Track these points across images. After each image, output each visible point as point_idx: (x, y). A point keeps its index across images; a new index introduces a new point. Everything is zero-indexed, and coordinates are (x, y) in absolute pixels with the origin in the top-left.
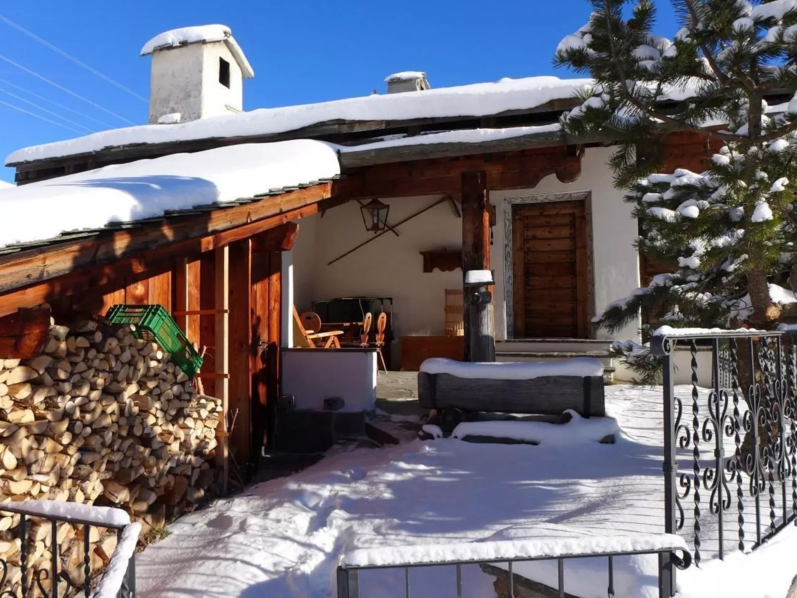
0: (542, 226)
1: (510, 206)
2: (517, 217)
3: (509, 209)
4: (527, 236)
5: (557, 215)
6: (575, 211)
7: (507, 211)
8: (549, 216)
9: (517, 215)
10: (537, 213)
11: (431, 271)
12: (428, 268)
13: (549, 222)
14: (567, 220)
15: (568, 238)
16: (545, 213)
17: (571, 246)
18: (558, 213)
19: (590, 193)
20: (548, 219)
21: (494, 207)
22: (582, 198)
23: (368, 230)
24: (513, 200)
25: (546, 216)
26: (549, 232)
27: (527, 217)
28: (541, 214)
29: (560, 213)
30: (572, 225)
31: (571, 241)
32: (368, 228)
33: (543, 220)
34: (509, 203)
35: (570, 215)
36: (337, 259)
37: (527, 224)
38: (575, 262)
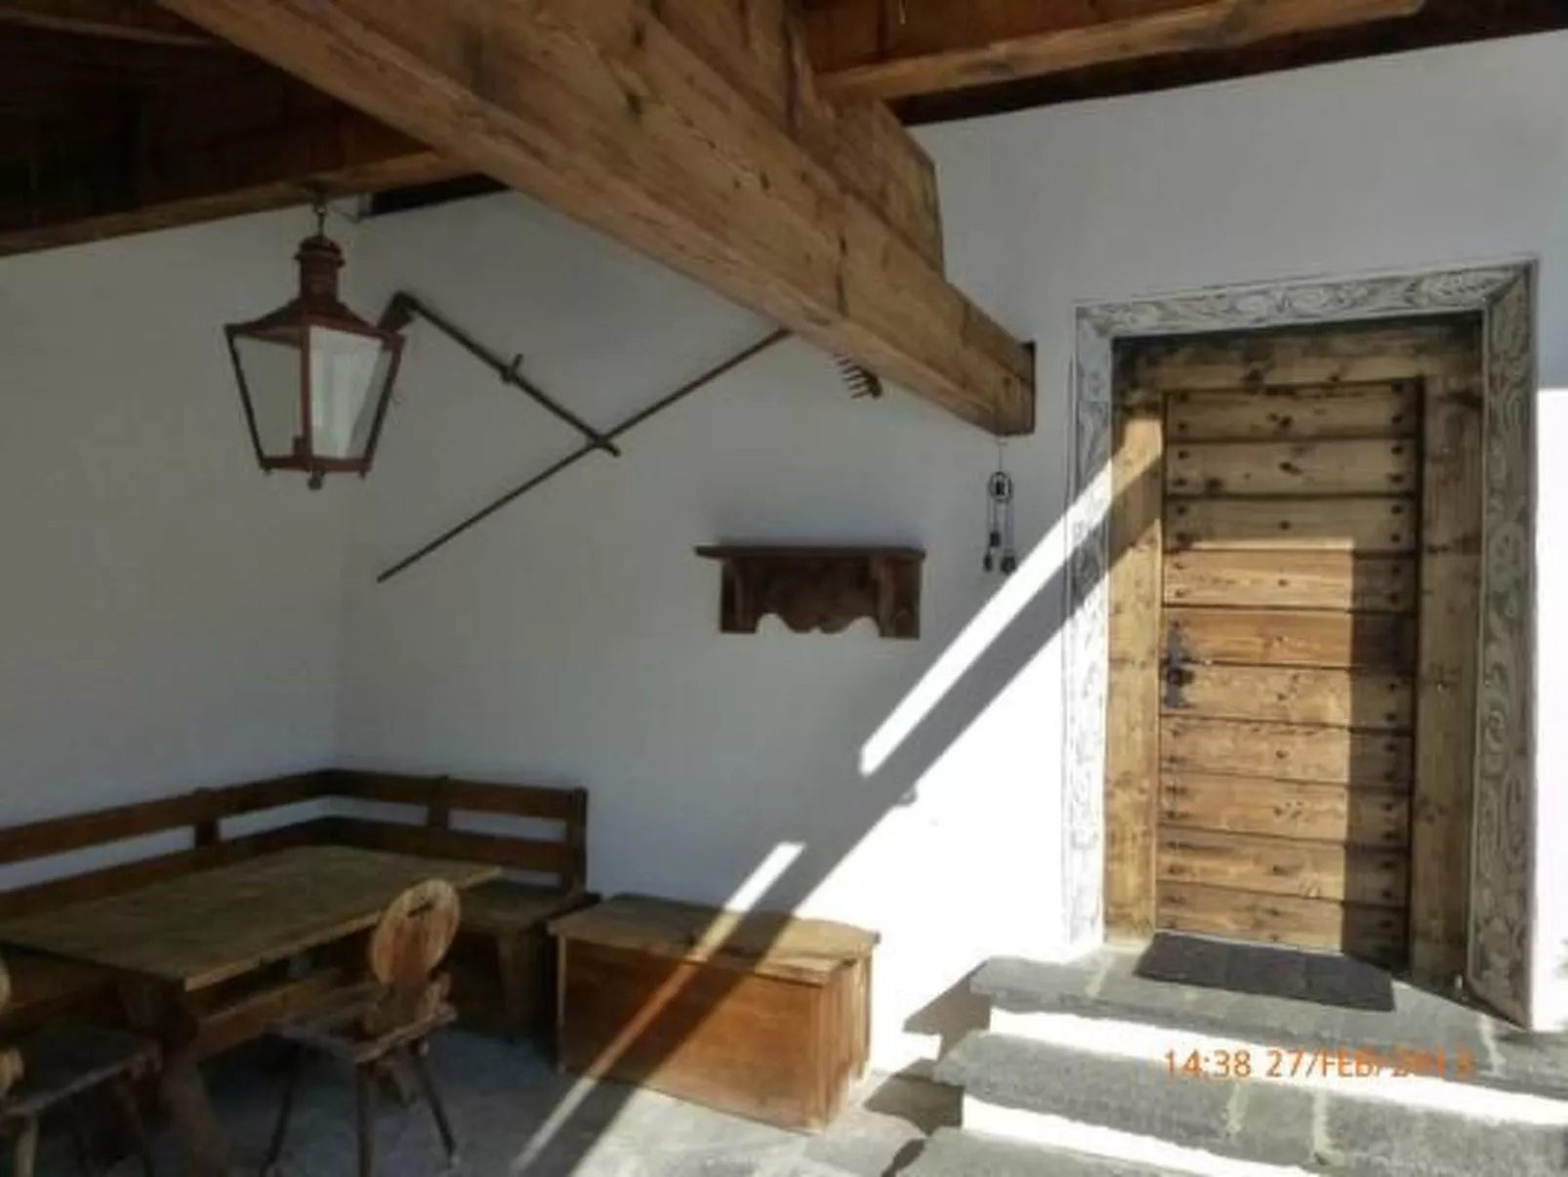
0: (1254, 438)
1: (1105, 346)
2: (1137, 397)
3: (1102, 363)
4: (1181, 482)
5: (1332, 388)
6: (1427, 366)
7: (1090, 367)
8: (1290, 391)
9: (1135, 386)
10: (1227, 375)
11: (750, 628)
12: (736, 616)
13: (1286, 422)
14: (1379, 412)
15: (1389, 495)
16: (1274, 378)
17: (1395, 538)
18: (1335, 379)
19: (1527, 273)
20: (1281, 407)
21: (1030, 348)
22: (1474, 300)
23: (268, 463)
24: (1116, 317)
25: (1273, 391)
26: (1286, 467)
27: (1183, 396)
28: (1253, 384)
29: (1353, 376)
30: (1409, 434)
31: (1396, 510)
32: (268, 452)
33: (1257, 413)
34: (1101, 331)
35: (1397, 385)
36: (414, 558)
37: (1182, 427)
38: (1414, 614)
